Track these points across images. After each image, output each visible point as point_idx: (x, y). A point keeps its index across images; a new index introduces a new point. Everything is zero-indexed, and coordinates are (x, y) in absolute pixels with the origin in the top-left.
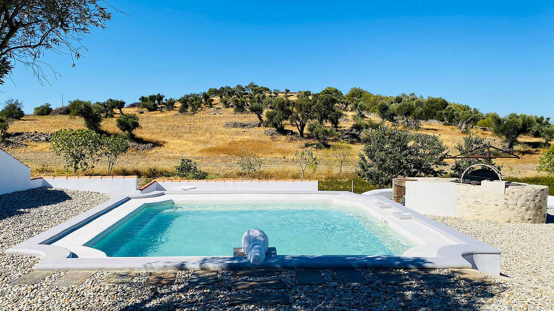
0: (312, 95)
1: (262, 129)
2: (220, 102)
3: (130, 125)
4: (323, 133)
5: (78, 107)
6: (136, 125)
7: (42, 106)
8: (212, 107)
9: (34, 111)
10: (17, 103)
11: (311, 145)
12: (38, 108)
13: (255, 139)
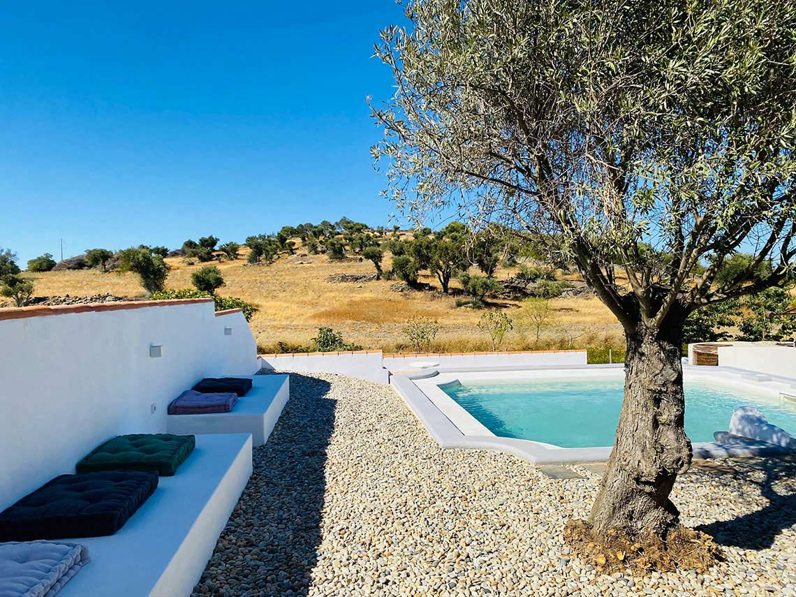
0: (434, 233)
1: (384, 284)
2: (303, 246)
3: (212, 281)
4: (482, 286)
5: (134, 258)
6: (219, 282)
7: (39, 258)
8: (293, 254)
9: (27, 266)
10: (8, 253)
11: (466, 303)
12: (34, 261)
13: (381, 296)
